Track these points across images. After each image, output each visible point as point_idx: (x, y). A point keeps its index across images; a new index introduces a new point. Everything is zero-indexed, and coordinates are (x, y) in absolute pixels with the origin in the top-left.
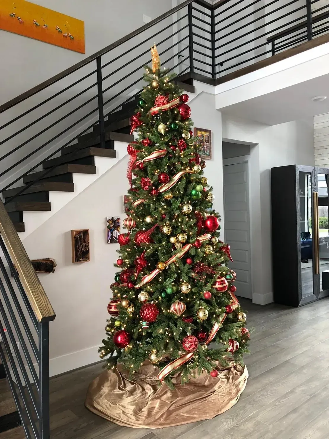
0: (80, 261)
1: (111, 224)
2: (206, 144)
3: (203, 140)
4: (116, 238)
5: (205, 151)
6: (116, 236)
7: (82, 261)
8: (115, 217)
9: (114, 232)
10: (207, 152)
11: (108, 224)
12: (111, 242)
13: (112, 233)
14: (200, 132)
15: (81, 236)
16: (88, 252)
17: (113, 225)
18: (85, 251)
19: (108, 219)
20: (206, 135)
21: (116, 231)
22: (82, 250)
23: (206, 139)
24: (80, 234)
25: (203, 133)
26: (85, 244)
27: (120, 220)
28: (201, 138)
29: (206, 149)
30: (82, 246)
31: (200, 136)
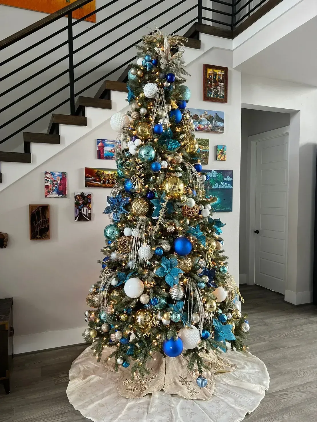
0: (38, 238)
1: (80, 200)
2: (220, 85)
3: (215, 79)
4: (86, 216)
5: (218, 92)
6: (86, 214)
7: (40, 238)
8: (85, 193)
9: (83, 209)
10: (220, 93)
11: (76, 200)
12: (79, 220)
13: (81, 210)
14: (211, 70)
15: (39, 211)
16: (47, 229)
17: (82, 201)
18: (43, 227)
19: (76, 194)
20: (219, 73)
21: (85, 208)
22: (39, 226)
23: (219, 78)
24: (38, 209)
25: (215, 71)
26: (44, 221)
27: (91, 196)
28: (212, 77)
29: (219, 90)
30: (39, 222)
31: (211, 74)
